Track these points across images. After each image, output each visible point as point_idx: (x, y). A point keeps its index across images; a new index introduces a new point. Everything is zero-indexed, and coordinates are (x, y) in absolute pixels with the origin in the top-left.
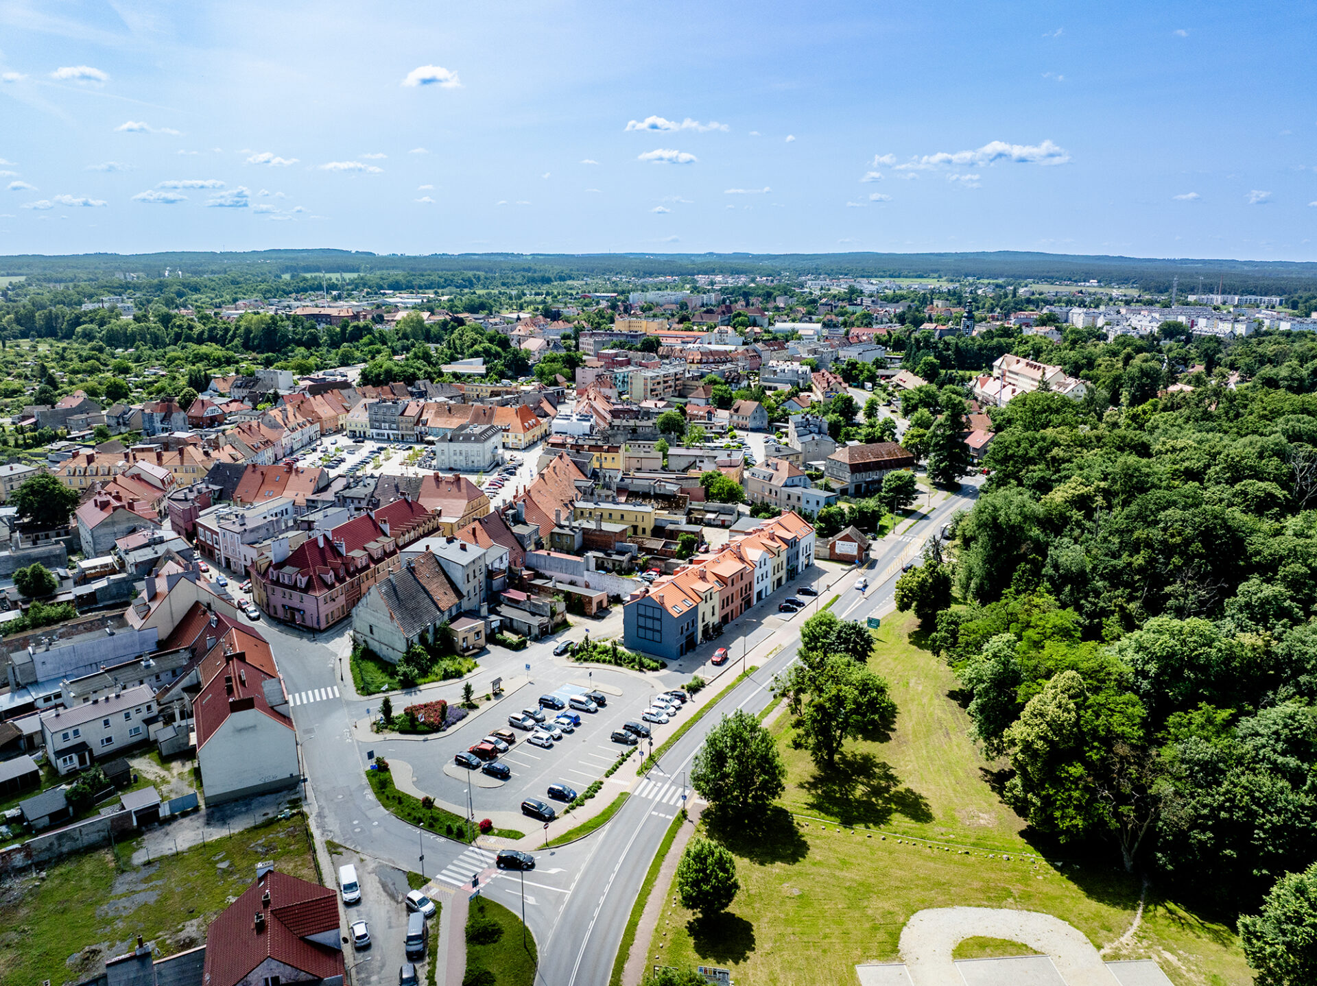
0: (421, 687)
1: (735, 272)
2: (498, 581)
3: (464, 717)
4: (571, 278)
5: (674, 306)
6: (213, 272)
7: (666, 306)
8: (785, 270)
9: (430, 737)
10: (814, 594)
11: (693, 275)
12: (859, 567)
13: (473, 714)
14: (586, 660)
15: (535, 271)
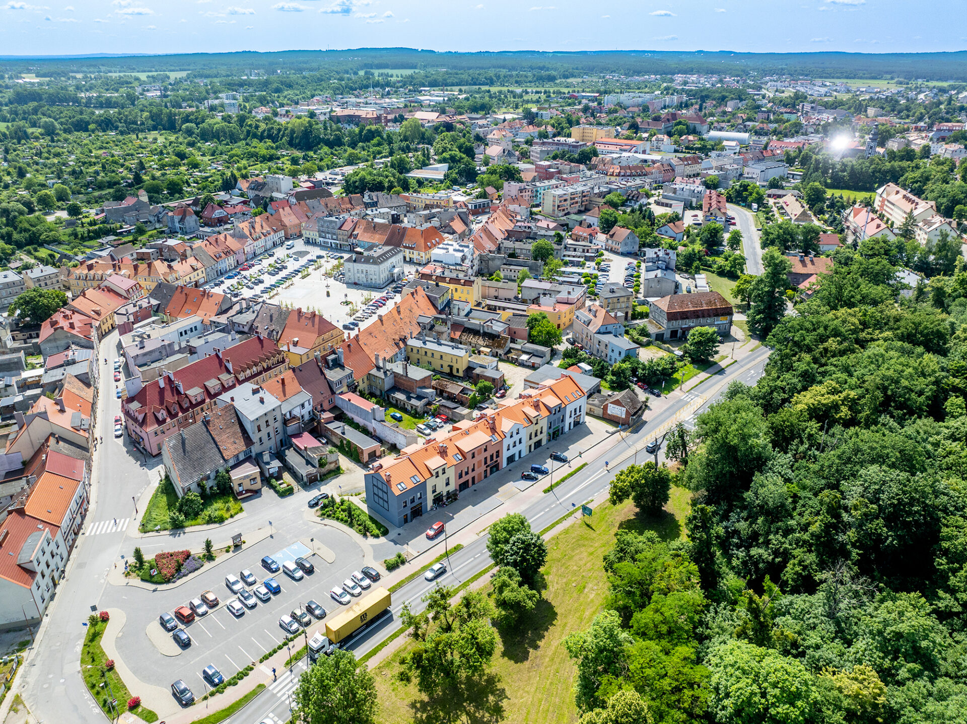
0: (187, 530)
1: (711, 72)
2: (292, 427)
3: (197, 569)
4: (573, 76)
5: (636, 109)
6: (311, 70)
7: (631, 109)
8: (754, 70)
9: (160, 587)
10: (564, 460)
11: (673, 74)
12: (624, 430)
13: (208, 565)
14: (329, 516)
15: (548, 69)
